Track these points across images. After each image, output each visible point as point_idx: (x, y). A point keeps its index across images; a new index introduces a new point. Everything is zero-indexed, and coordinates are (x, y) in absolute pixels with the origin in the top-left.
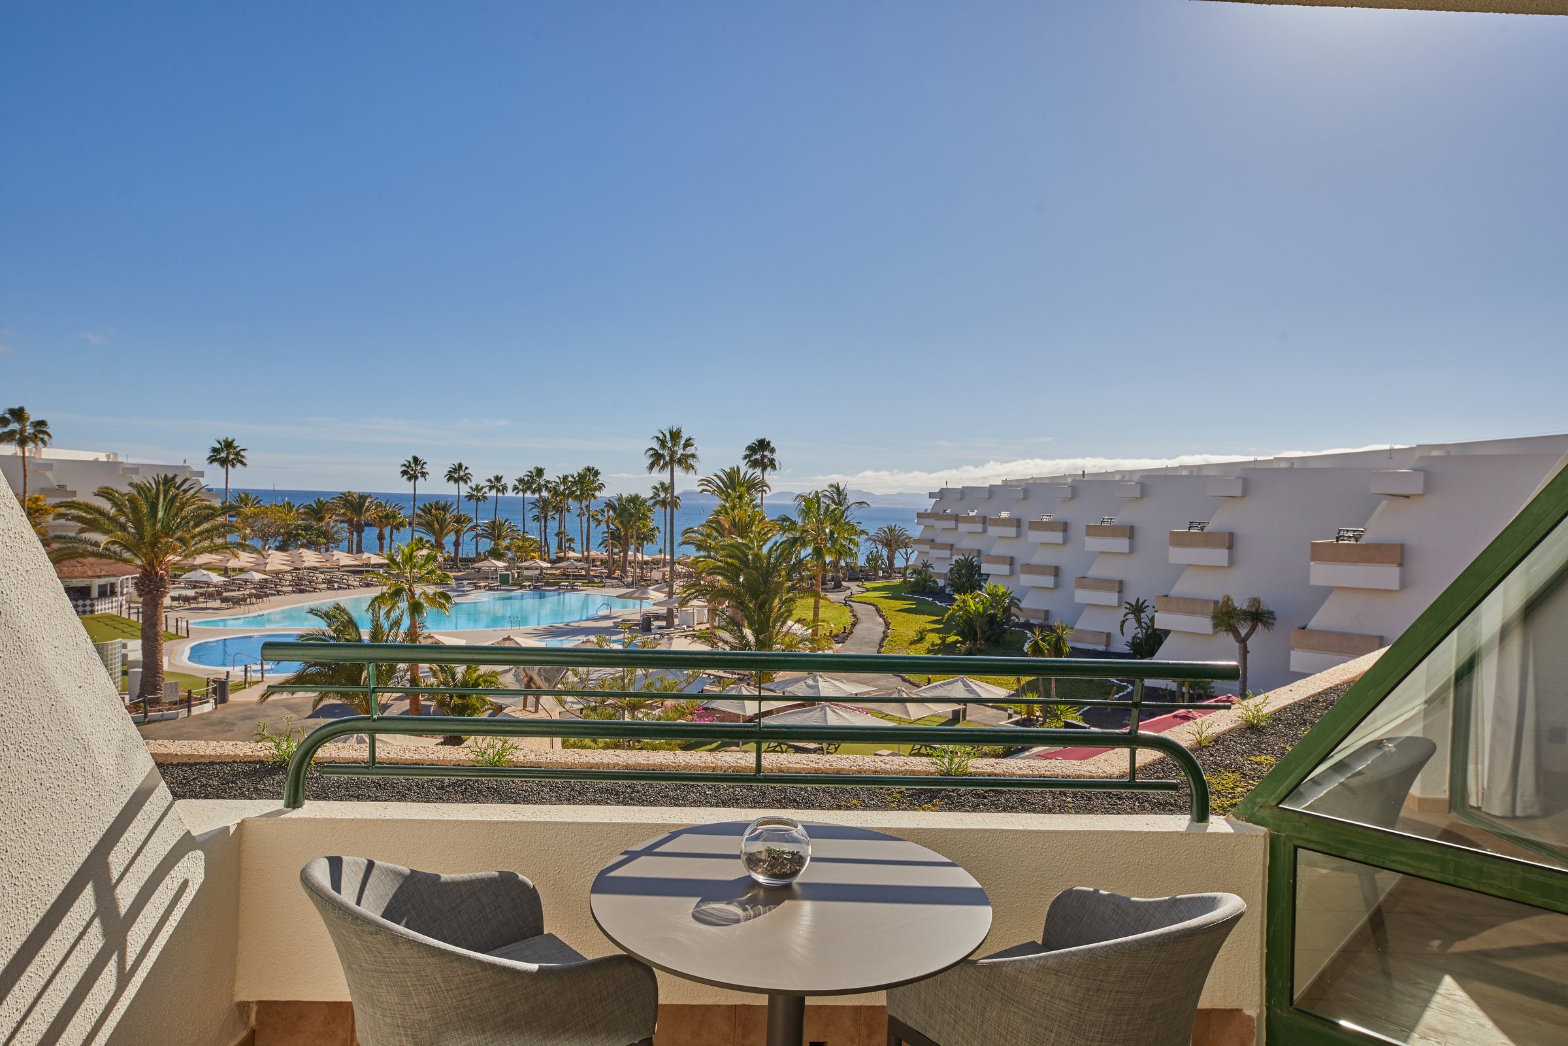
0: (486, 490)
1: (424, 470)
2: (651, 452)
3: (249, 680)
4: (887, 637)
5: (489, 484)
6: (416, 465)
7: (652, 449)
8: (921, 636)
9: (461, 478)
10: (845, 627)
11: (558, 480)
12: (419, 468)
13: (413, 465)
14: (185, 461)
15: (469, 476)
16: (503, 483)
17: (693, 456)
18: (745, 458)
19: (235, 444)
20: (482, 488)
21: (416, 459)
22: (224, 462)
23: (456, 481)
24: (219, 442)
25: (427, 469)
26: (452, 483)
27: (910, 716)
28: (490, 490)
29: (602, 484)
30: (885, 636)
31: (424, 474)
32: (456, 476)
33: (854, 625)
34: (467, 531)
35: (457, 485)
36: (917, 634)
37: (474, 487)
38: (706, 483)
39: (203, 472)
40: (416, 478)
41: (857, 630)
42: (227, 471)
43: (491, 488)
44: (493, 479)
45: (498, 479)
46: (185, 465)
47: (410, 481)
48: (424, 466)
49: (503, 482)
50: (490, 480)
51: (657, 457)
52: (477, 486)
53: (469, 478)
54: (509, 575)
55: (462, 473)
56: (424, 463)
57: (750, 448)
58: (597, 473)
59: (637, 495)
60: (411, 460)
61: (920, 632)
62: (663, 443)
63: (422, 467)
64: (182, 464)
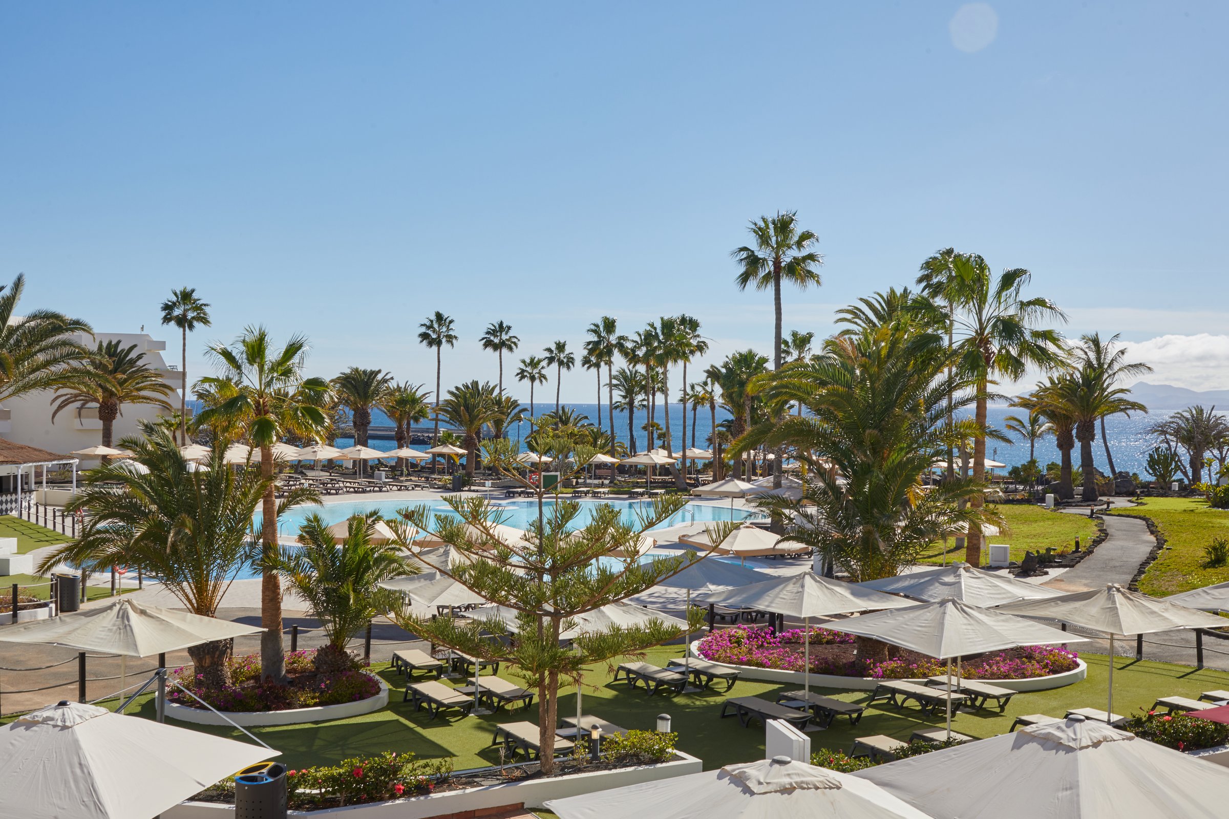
0: (544, 363)
1: (451, 333)
2: (744, 255)
3: (117, 586)
4: (1154, 559)
5: (548, 355)
6: (440, 325)
7: (745, 249)
8: (1216, 555)
9: (503, 344)
10: (1077, 543)
11: (637, 339)
12: (444, 329)
13: (436, 326)
14: (142, 328)
15: (514, 340)
16: (567, 352)
17: (811, 257)
18: (920, 281)
19: (195, 296)
20: (540, 361)
21: (439, 317)
22: (182, 322)
23: (496, 347)
24: (175, 294)
25: (456, 329)
26: (489, 350)
27: (1121, 630)
28: (549, 364)
29: (704, 342)
30: (1152, 557)
31: (450, 339)
32: (496, 340)
33: (1097, 542)
34: (511, 422)
35: (498, 353)
36: (1210, 553)
37: (528, 361)
38: (849, 316)
39: (164, 343)
40: (439, 343)
41: (1102, 550)
42: (184, 334)
43: (551, 360)
44: (553, 347)
45: (561, 347)
46: (143, 333)
47: (431, 346)
48: (452, 326)
49: (568, 350)
50: (549, 350)
51: (753, 262)
52: (532, 360)
53: (515, 344)
54: (557, 476)
55: (504, 337)
56: (451, 322)
57: (927, 265)
58: (693, 325)
59: (750, 352)
60: (433, 317)
61: (1215, 549)
62: (764, 239)
63: (448, 329)
64: (139, 332)
